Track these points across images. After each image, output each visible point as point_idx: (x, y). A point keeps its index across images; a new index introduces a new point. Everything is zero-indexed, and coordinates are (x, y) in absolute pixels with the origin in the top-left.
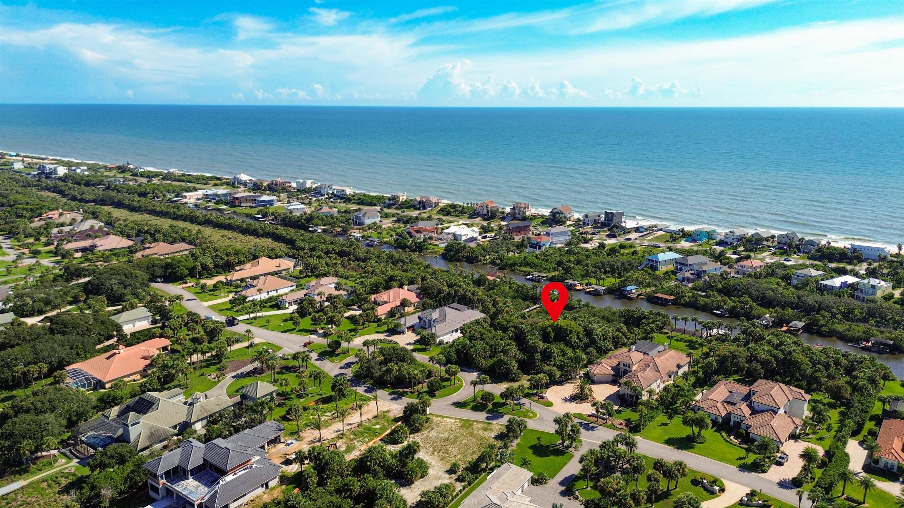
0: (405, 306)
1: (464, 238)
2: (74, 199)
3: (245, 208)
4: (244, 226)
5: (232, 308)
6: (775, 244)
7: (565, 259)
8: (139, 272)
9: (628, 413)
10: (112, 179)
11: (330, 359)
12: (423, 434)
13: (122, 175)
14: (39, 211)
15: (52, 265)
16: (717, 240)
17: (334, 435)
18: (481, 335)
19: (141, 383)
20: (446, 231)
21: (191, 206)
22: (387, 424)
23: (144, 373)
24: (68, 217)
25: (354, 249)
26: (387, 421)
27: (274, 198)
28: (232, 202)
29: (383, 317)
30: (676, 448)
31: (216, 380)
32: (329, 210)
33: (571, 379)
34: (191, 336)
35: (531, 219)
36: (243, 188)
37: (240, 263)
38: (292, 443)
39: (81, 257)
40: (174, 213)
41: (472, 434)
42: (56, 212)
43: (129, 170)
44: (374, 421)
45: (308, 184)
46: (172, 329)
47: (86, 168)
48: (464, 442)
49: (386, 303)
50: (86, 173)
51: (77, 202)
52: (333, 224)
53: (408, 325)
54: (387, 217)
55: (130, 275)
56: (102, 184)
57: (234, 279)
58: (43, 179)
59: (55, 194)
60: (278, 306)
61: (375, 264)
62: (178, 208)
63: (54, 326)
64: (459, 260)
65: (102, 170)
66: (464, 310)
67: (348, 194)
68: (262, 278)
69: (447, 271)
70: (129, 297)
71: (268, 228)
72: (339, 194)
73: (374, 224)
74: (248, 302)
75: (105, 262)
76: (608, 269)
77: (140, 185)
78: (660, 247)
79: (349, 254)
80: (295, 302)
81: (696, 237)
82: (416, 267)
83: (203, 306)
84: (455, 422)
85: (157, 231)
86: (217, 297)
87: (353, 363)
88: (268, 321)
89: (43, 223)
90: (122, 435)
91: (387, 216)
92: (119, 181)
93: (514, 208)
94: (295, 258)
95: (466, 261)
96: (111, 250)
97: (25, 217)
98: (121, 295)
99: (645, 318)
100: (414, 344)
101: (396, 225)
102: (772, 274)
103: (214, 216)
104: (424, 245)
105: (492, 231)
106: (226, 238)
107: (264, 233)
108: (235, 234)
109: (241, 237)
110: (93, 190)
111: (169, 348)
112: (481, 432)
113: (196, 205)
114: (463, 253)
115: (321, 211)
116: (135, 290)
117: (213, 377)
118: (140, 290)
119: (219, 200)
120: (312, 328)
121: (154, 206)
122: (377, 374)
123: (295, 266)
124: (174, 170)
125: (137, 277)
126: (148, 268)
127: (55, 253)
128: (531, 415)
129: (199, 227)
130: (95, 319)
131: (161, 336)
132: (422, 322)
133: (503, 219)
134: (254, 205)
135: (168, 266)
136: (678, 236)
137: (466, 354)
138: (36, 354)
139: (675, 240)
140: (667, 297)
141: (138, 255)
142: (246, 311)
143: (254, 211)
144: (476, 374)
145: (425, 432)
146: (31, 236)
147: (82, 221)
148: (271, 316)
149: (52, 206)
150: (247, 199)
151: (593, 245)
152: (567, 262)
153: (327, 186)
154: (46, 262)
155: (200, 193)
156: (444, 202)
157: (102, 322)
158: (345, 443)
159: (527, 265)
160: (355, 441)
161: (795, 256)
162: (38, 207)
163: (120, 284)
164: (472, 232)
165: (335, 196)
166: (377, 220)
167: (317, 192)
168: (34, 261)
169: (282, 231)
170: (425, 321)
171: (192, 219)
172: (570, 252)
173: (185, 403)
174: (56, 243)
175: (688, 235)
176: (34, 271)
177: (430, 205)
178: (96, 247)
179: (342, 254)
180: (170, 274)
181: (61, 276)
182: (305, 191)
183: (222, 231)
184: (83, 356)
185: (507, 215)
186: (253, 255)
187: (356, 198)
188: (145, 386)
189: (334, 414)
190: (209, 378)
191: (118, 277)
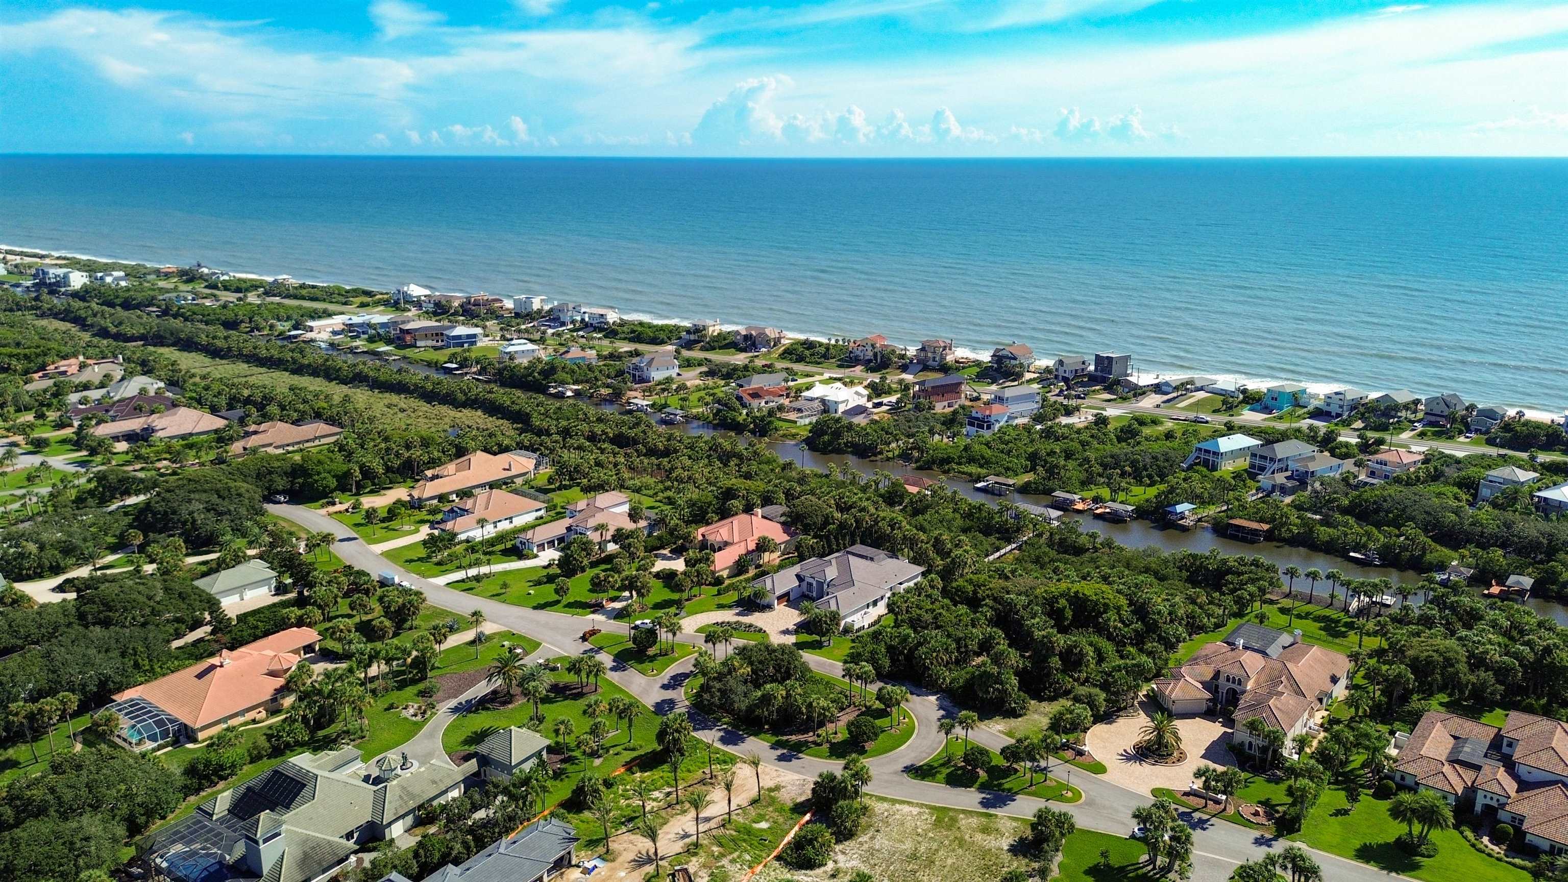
0: (765, 551)
1: (842, 408)
2: (104, 333)
3: (424, 351)
4: (429, 386)
5: (429, 557)
6: (1420, 415)
7: (1043, 447)
8: (243, 486)
9: (1261, 787)
10: (173, 295)
11: (640, 667)
12: (861, 844)
13: (189, 287)
14: (40, 360)
15: (72, 469)
16: (1311, 408)
17: (678, 847)
18: (935, 618)
19: (270, 728)
20: (806, 394)
21: (323, 345)
22: (781, 820)
23: (273, 707)
24: (95, 372)
25: (644, 432)
26: (781, 811)
27: (478, 331)
28: (399, 338)
29: (725, 574)
30: (1383, 868)
31: (419, 718)
32: (582, 354)
33: (1125, 708)
34: (357, 620)
35: (958, 369)
36: (414, 311)
37: (433, 463)
38: (595, 867)
39: (127, 453)
40: (294, 361)
41: (961, 842)
42: (73, 361)
43: (202, 277)
44: (753, 812)
45: (536, 304)
46: (320, 607)
47: (122, 274)
48: (949, 861)
49: (726, 544)
50: (123, 284)
51: (111, 341)
52: (592, 382)
53: (778, 593)
54: (689, 366)
55: (226, 493)
56: (153, 305)
57: (426, 495)
58: (45, 297)
59: (69, 325)
60: (517, 552)
61: (688, 463)
62: (301, 352)
63: (87, 608)
64: (839, 451)
65: (152, 277)
66: (880, 560)
67: (611, 321)
68: (482, 495)
69: (827, 476)
70: (228, 537)
71: (475, 391)
72: (594, 322)
73: (669, 380)
74: (459, 543)
75: (173, 462)
76: (1127, 468)
77: (225, 306)
78: (1207, 422)
79: (634, 442)
80: (551, 543)
81: (1271, 403)
82: (766, 468)
83: (373, 554)
84: (920, 814)
85: (268, 399)
86: (397, 533)
87: (686, 676)
88: (505, 586)
89: (50, 382)
90: (243, 858)
91: (688, 364)
92: (185, 299)
93: (923, 349)
94: (534, 451)
95: (853, 453)
96: (183, 437)
97: (15, 371)
98: (212, 534)
99: (1229, 571)
100: (796, 632)
101: (710, 382)
102: (1436, 477)
103: (369, 366)
104: (770, 422)
105: (889, 392)
106: (396, 409)
107: (468, 399)
108: (414, 403)
109: (424, 407)
110: (139, 317)
111: (317, 648)
112: (979, 837)
113: (332, 345)
114: (847, 437)
115: (569, 356)
116: (238, 522)
117: (412, 711)
118: (249, 523)
119: (375, 334)
120: (592, 598)
121: (255, 348)
122: (742, 704)
123: (537, 466)
124: (285, 276)
125: (240, 495)
126: (259, 476)
127: (77, 443)
128: (1070, 794)
129: (345, 389)
130: (166, 590)
131: (300, 623)
132: (804, 584)
133: (904, 368)
134: (440, 344)
135: (297, 471)
136: (1237, 401)
137: (910, 656)
138: (54, 672)
139: (1231, 408)
140: (1254, 525)
141: (237, 447)
142: (457, 563)
143: (441, 356)
144: (933, 698)
145: (864, 838)
146: (27, 409)
147: (123, 379)
148: (506, 573)
149: (65, 350)
150: (427, 333)
151: (1083, 419)
152: (1048, 454)
153: (570, 308)
154: (60, 461)
155: (338, 321)
156: (791, 336)
157: (180, 594)
158: (704, 866)
159: (971, 460)
160: (725, 862)
161: (1462, 439)
162: (38, 351)
163: (208, 511)
164: (856, 397)
165: (585, 325)
166: (673, 373)
167: (553, 317)
168: (36, 460)
169: (502, 395)
170: (810, 584)
171: (329, 373)
172: (1048, 434)
173: (366, 779)
174: (76, 424)
175: (1254, 399)
176: (37, 481)
177: (767, 342)
178: (153, 431)
179: (620, 441)
180: (302, 485)
181: (91, 493)
182: (530, 316)
183: (387, 395)
184: (147, 667)
185: (911, 362)
186: (456, 446)
187: (625, 329)
188: (279, 737)
189: (668, 794)
190: (404, 714)
191: (204, 496)
